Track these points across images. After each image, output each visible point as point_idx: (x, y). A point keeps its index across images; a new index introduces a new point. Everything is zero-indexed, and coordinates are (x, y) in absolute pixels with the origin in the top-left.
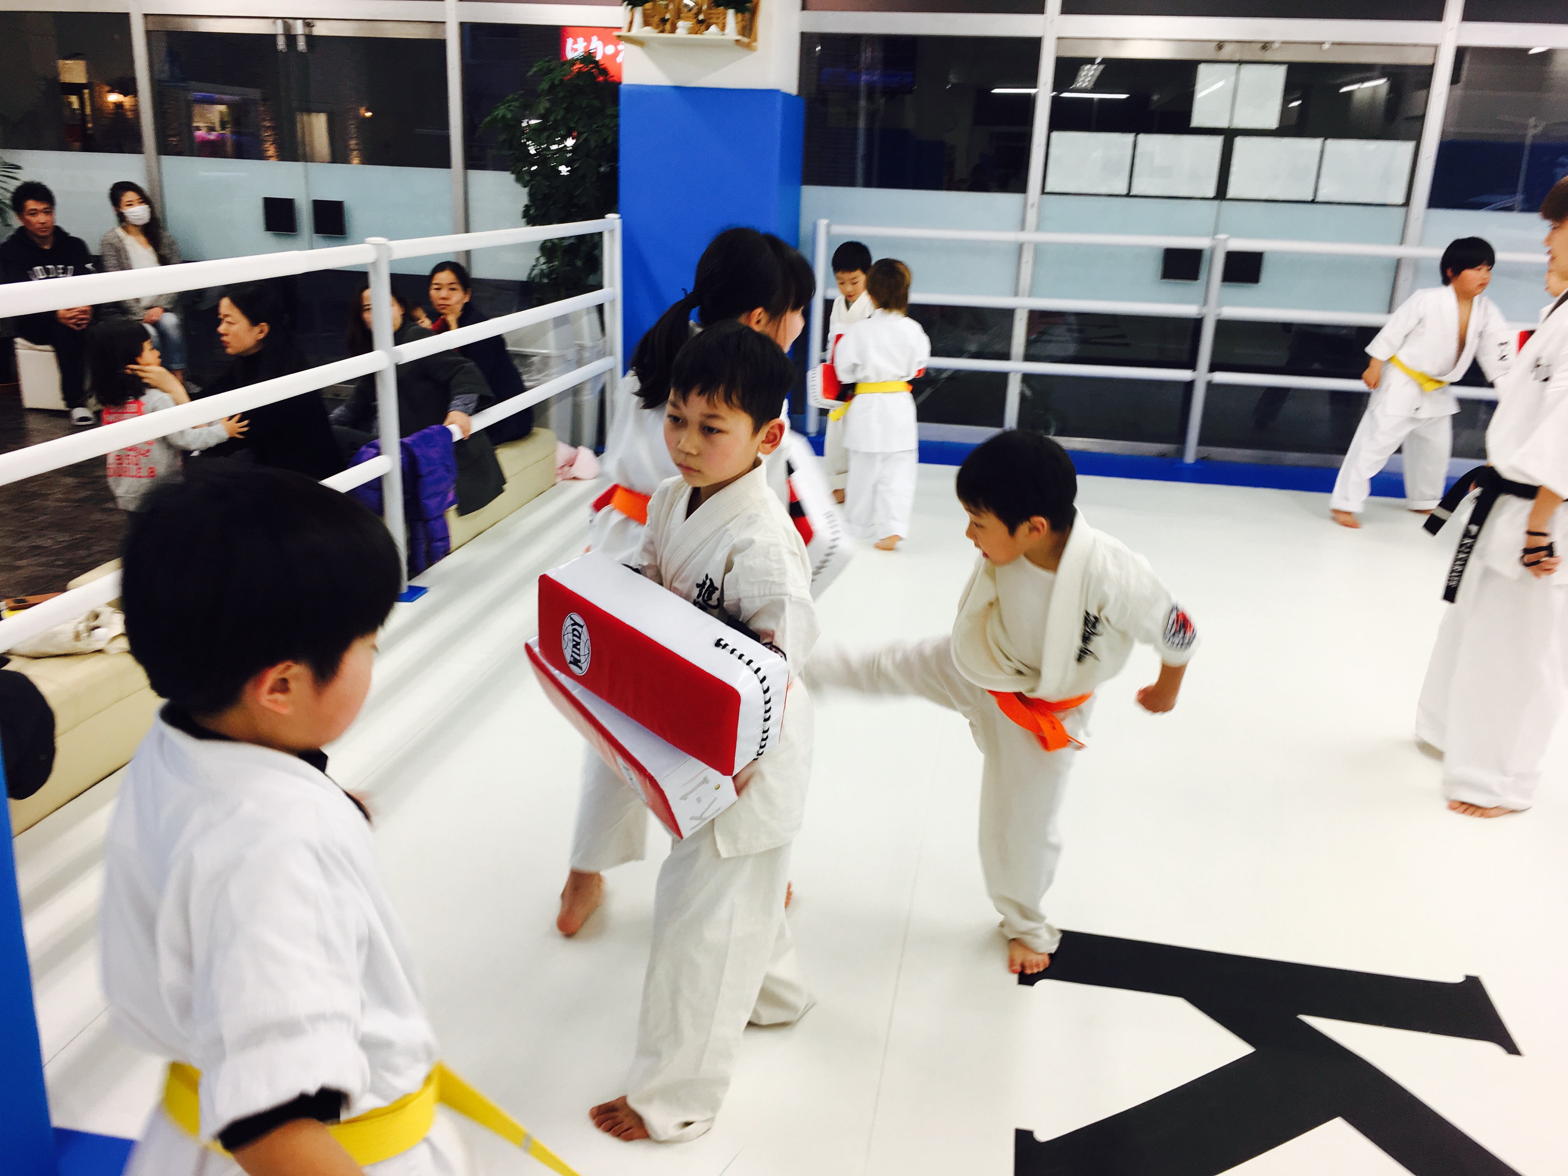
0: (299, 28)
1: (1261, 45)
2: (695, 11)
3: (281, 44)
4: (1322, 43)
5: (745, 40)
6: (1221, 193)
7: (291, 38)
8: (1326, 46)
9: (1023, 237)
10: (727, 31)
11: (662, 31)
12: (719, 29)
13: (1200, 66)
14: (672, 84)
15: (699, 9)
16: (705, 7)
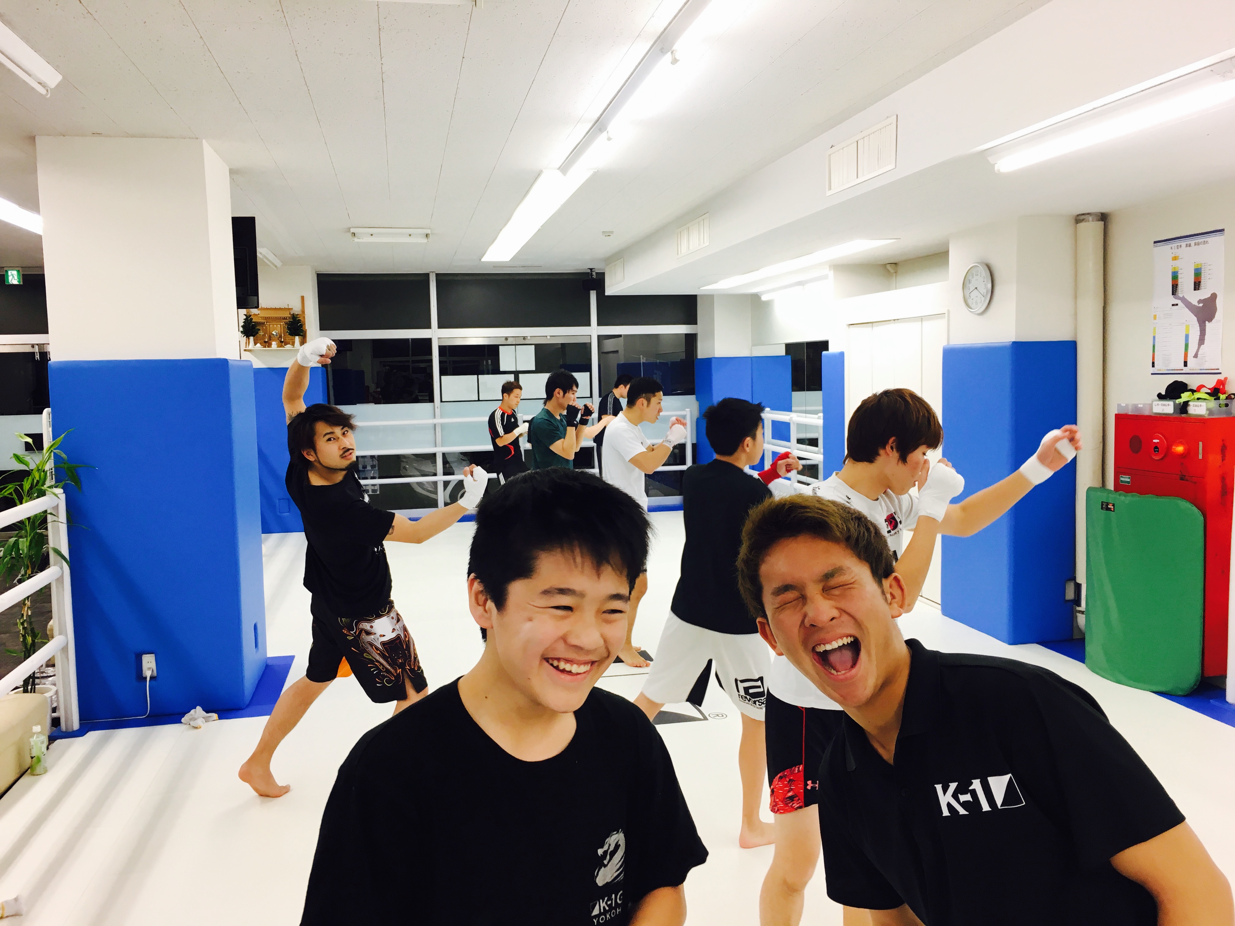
1: (523, 338)
2: (278, 337)
3: (37, 357)
4: (547, 336)
9: (435, 421)
11: (264, 347)
12: (289, 344)
13: (500, 347)
14: (267, 367)
15: (281, 337)
16: (283, 335)
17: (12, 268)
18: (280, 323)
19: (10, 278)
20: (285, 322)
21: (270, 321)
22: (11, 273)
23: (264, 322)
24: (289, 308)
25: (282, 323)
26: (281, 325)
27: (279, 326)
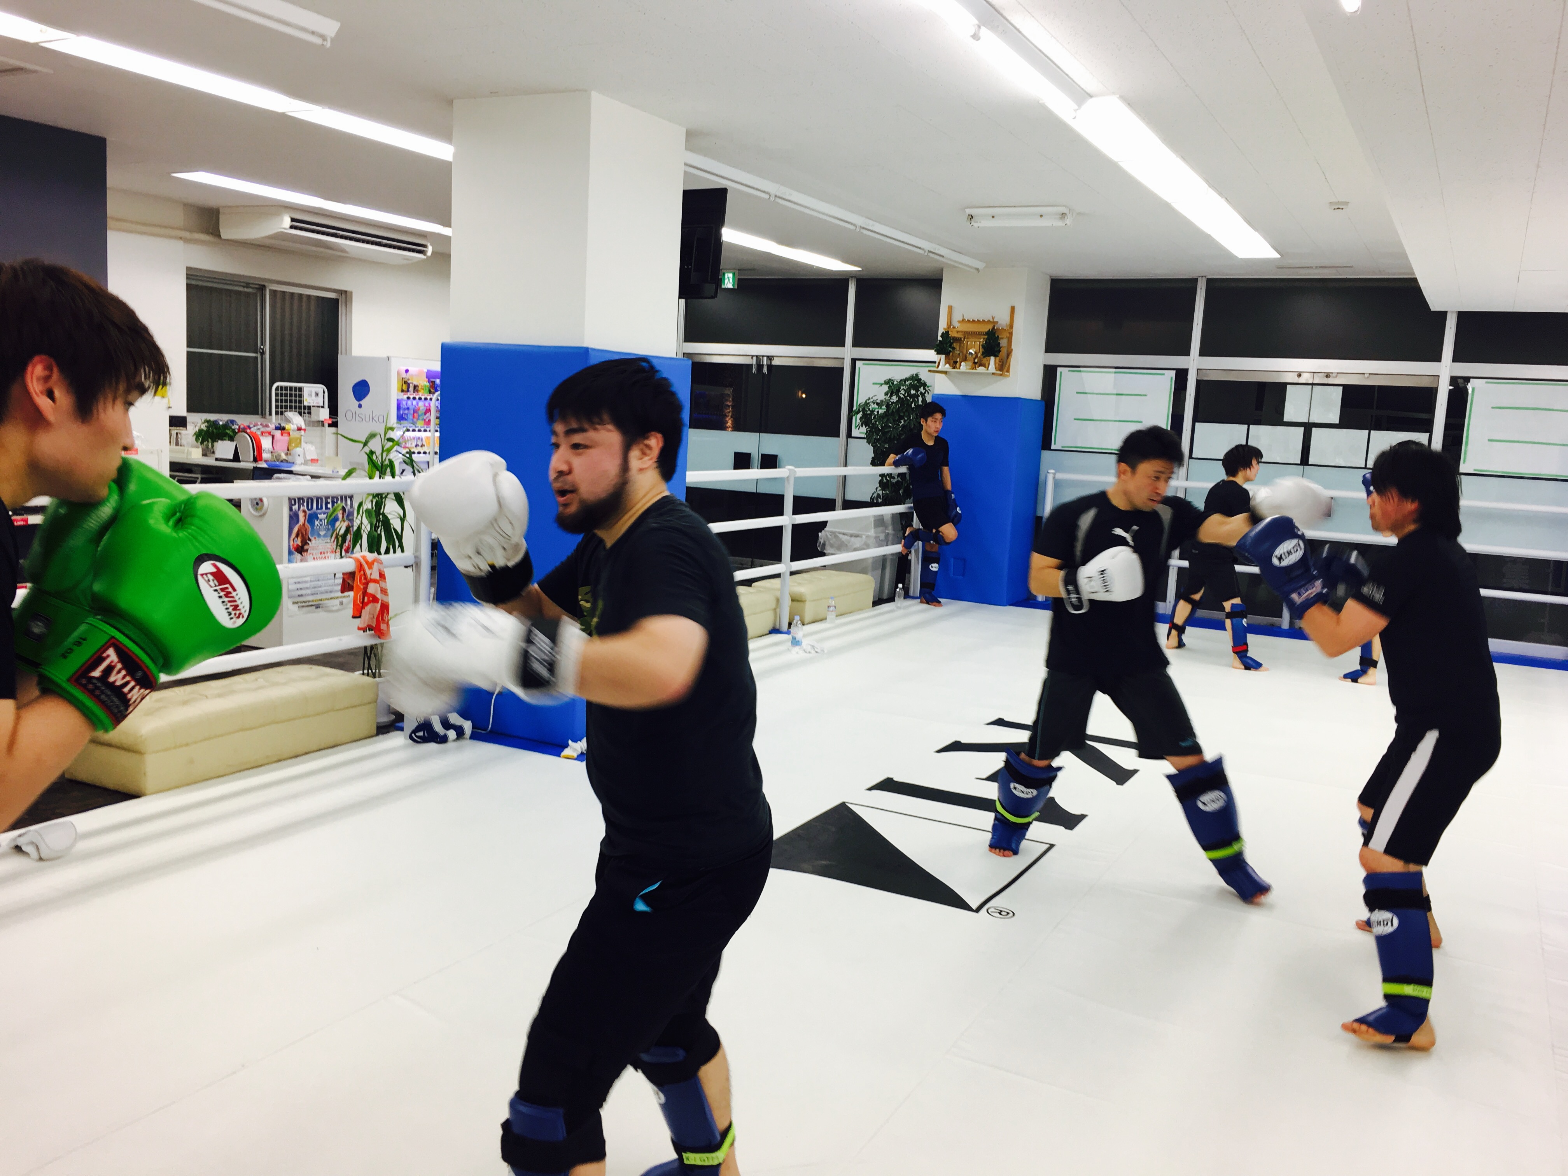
0: (765, 361)
1: (1326, 374)
2: (974, 356)
3: (754, 370)
4: (1364, 374)
5: (1001, 373)
6: (1305, 460)
7: (760, 366)
8: (1366, 376)
10: (989, 368)
11: (954, 368)
12: (985, 367)
13: (1288, 386)
14: (961, 394)
15: (977, 356)
16: (979, 355)
17: (729, 270)
18: (979, 340)
19: (726, 281)
20: (984, 339)
21: (969, 337)
22: (728, 275)
23: (961, 338)
24: (995, 320)
25: (981, 340)
26: (980, 342)
27: (978, 343)
